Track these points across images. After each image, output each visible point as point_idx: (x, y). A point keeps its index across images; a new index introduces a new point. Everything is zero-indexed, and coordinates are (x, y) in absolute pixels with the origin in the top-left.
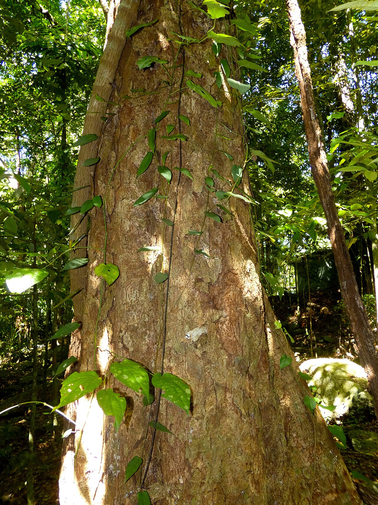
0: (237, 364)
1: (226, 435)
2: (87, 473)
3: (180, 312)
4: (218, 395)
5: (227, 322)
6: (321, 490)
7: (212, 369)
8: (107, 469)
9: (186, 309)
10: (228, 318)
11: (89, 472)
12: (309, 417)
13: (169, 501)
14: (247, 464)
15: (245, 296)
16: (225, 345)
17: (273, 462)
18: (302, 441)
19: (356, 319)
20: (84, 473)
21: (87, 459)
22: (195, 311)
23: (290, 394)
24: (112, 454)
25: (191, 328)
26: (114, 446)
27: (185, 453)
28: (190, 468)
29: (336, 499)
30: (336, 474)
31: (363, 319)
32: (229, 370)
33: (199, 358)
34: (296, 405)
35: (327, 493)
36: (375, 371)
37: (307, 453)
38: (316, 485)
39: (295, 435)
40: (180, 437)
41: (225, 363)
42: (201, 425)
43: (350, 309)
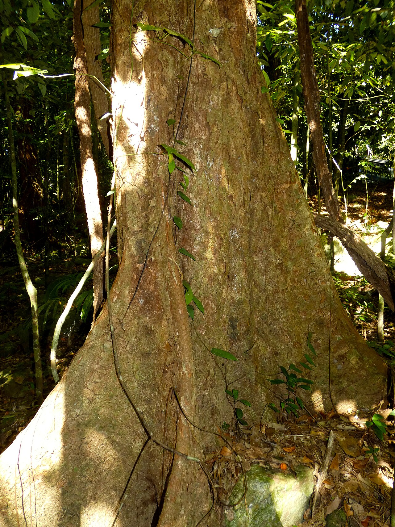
0: (241, 66)
1: (231, 116)
2: (129, 137)
3: (204, 13)
4: (228, 84)
5: (235, 33)
6: (281, 180)
7: (225, 64)
8: (148, 127)
9: (208, 11)
10: (236, 29)
11: (131, 136)
12: (277, 133)
13: (195, 151)
14: (243, 139)
15: (248, 18)
16: (233, 50)
17: (255, 153)
18: (271, 150)
19: (309, 85)
20: (127, 137)
21: (128, 127)
22: (215, 14)
23: (265, 117)
24: (153, 117)
25: (212, 27)
26: (154, 111)
27: (206, 118)
28: (209, 129)
29: (289, 187)
30: (291, 172)
31: (314, 84)
32: (236, 70)
33: (217, 53)
34: (269, 125)
35: (285, 183)
36: (317, 125)
37: (274, 157)
38: (278, 177)
39: (266, 145)
40: (203, 107)
41: (233, 63)
42: (218, 99)
43: (305, 77)
